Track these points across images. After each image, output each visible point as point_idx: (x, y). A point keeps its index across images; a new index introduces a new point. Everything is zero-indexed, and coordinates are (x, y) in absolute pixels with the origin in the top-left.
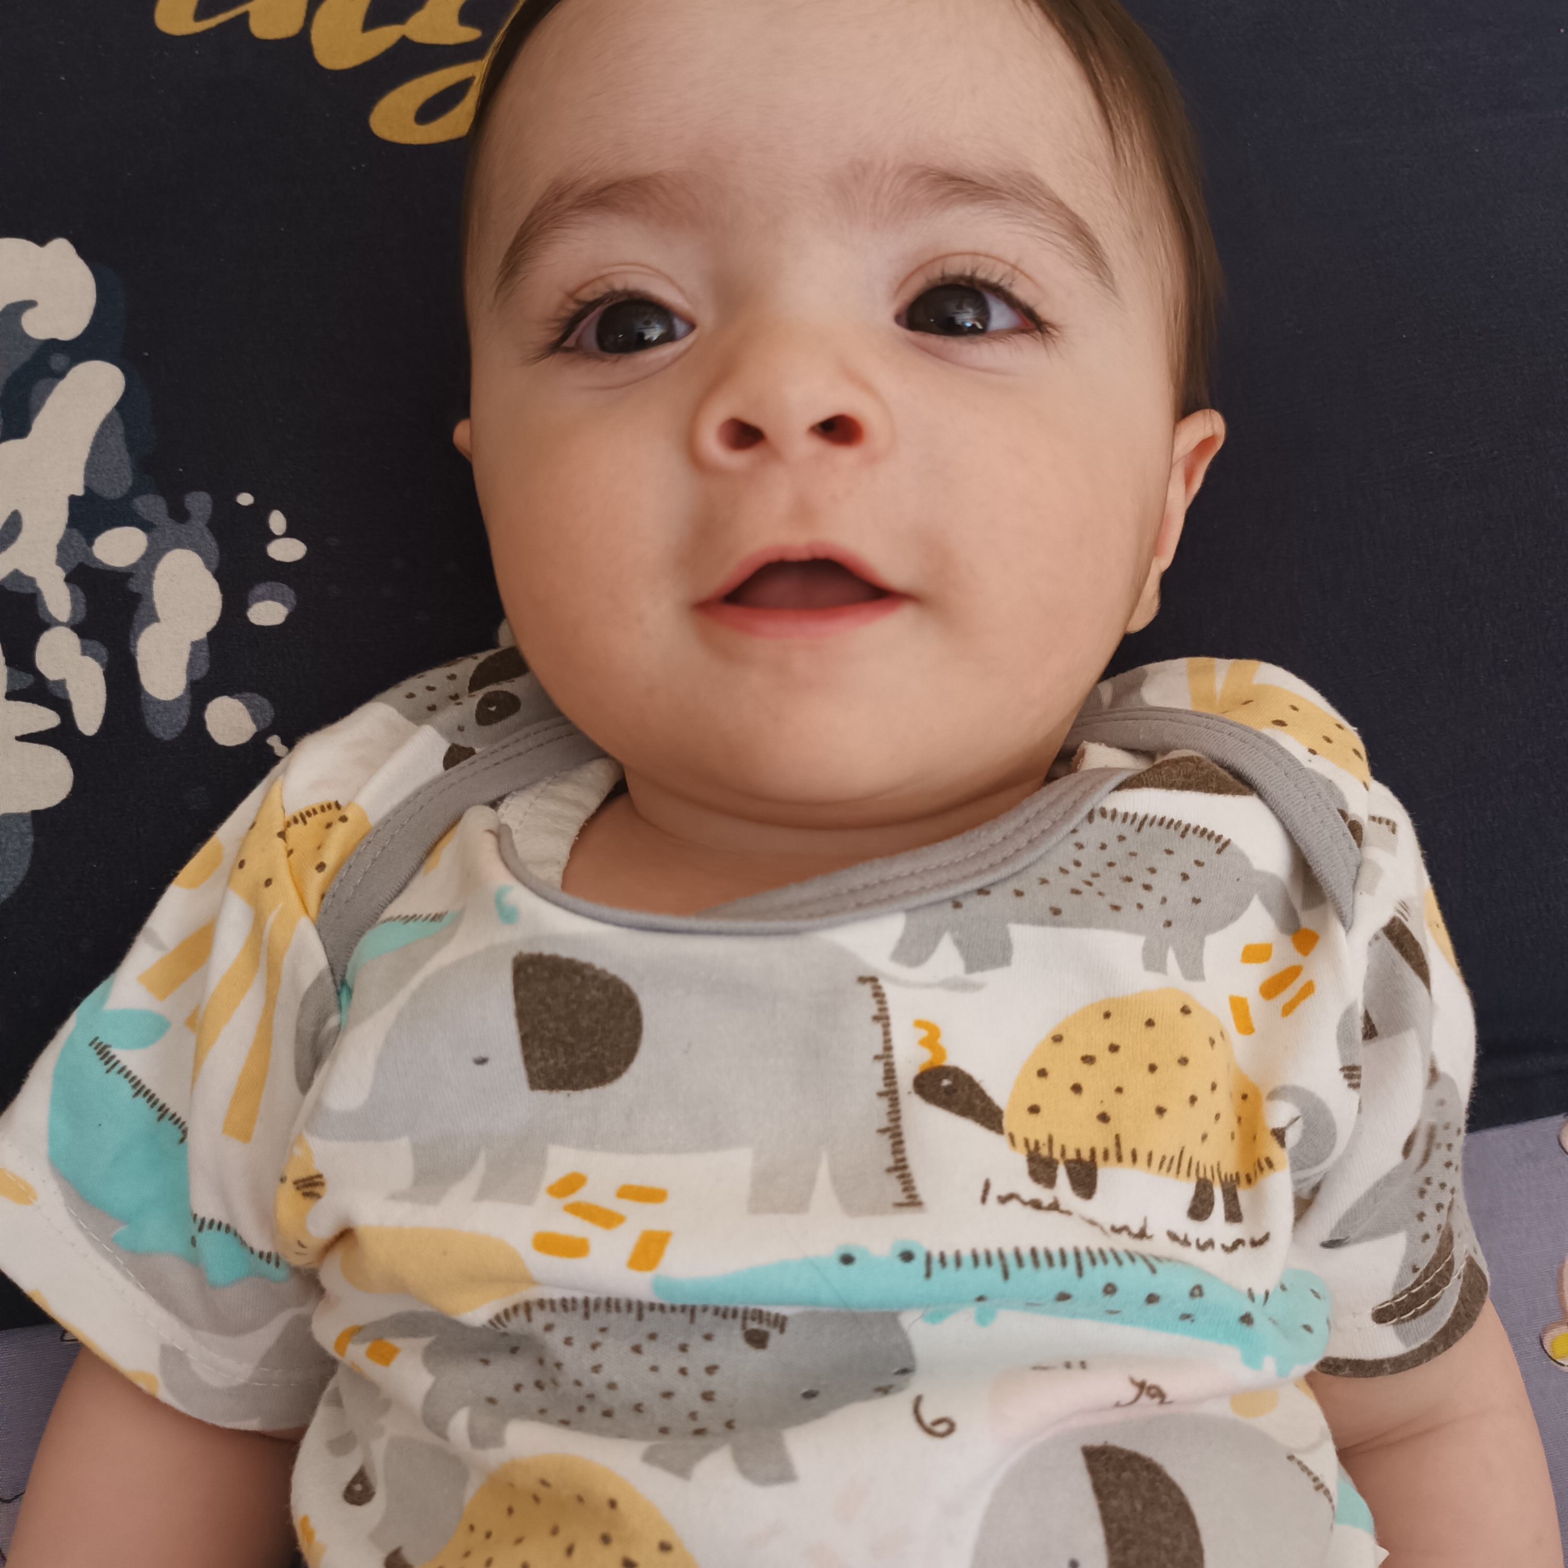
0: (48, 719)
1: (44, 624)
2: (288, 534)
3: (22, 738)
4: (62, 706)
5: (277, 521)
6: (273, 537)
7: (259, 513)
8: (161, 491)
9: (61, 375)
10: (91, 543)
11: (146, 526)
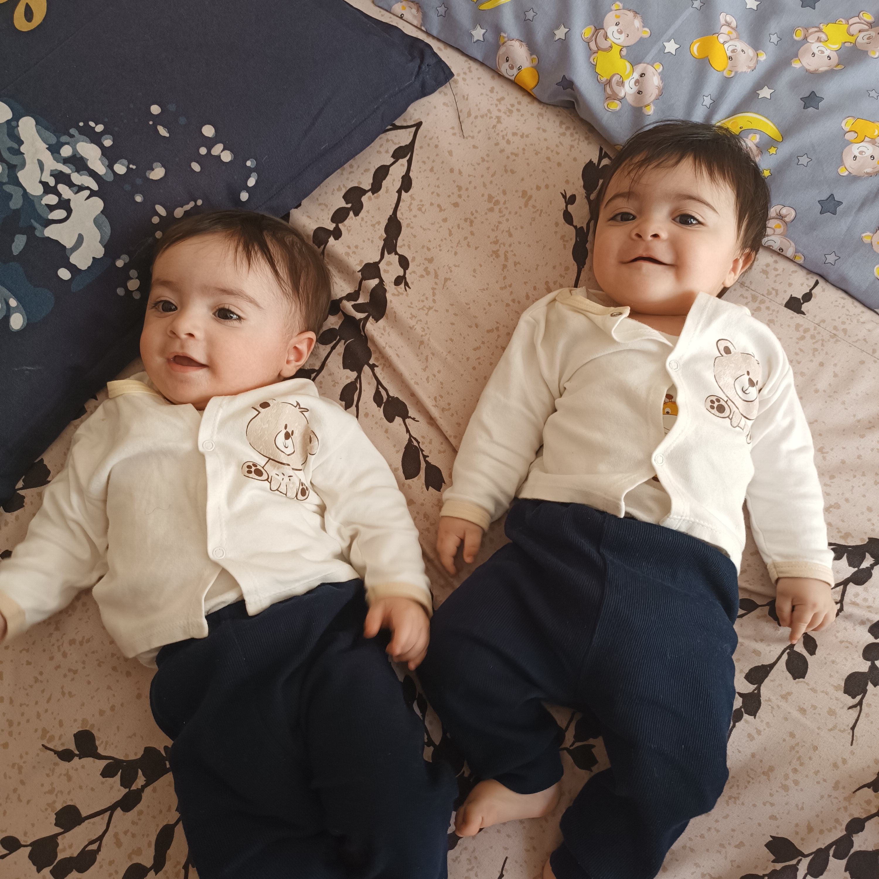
0: (87, 193)
1: (69, 176)
2: (96, 125)
3: (85, 200)
4: (88, 188)
5: (92, 124)
6: (94, 128)
7: (86, 124)
8: (64, 134)
9: (18, 126)
10: (60, 154)
11: (68, 143)
